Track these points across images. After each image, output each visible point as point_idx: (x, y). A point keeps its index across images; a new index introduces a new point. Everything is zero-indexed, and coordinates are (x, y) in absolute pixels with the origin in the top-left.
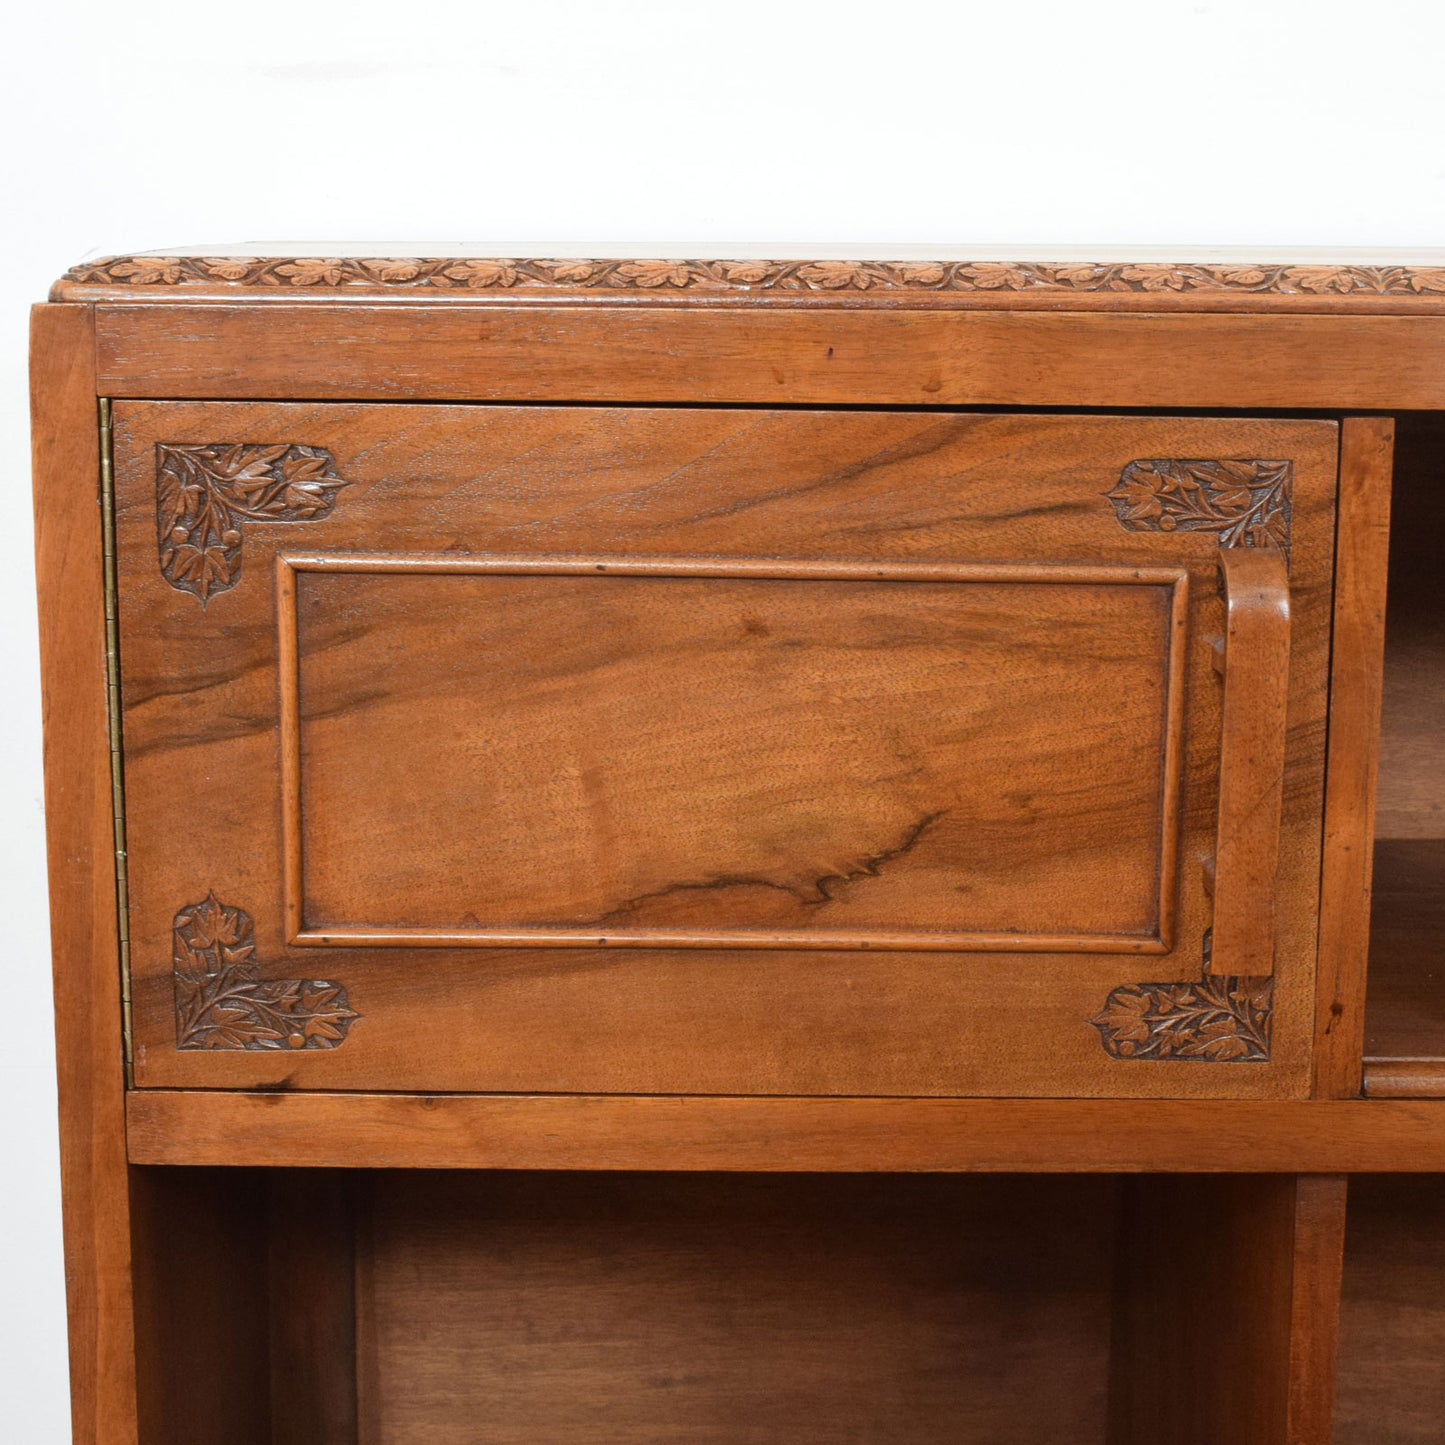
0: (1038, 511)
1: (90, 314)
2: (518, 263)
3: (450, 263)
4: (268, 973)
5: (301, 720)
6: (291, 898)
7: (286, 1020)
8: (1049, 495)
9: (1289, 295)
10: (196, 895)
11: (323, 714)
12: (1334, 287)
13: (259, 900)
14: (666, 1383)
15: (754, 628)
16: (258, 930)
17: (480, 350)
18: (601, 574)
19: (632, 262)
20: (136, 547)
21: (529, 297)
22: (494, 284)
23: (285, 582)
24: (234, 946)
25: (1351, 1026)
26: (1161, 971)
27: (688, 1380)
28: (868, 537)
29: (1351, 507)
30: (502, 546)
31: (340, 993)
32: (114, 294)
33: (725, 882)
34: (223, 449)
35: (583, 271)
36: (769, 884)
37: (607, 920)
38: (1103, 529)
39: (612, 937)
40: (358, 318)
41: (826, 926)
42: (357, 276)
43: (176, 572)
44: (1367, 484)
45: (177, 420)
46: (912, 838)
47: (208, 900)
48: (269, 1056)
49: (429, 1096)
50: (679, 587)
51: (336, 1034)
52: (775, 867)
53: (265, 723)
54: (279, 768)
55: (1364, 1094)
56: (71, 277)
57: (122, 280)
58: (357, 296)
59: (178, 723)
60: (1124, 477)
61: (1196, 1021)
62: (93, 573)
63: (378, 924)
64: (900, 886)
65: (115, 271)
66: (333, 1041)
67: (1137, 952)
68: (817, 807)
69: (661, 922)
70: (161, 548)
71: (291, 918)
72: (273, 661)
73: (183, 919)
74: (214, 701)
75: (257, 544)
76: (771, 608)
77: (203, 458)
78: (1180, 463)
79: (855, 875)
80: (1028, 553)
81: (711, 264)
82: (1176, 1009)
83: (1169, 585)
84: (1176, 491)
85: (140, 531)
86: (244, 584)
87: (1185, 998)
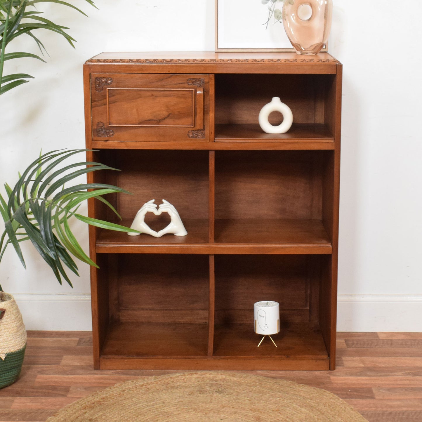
0: (180, 83)
1: (89, 65)
2: (129, 60)
3: (123, 60)
4: (105, 129)
5: (109, 104)
6: (108, 121)
7: (108, 134)
8: (180, 82)
9: (204, 63)
10: (99, 121)
11: (111, 104)
12: (208, 61)
13: (105, 122)
14: (155, 192)
15: (152, 95)
16: (105, 125)
17: (125, 68)
18: (137, 90)
19: (140, 59)
20: (93, 87)
21: (131, 63)
22: (127, 62)
23: (107, 91)
24: (102, 126)
25: (213, 135)
26: (194, 129)
27: (158, 192)
28: (163, 86)
29: (210, 83)
30: (128, 87)
31: (113, 131)
32: (91, 63)
33: (150, 120)
34: (102, 78)
35: (136, 60)
36: (155, 120)
37: (139, 124)
38: (186, 85)
39: (139, 126)
40: (114, 65)
41: (161, 124)
42: (114, 61)
43: (97, 89)
44: (212, 80)
45: (97, 75)
46: (168, 116)
47: (100, 122)
48: (106, 137)
49: (121, 142)
50: (145, 91)
51: (112, 135)
52: (155, 119)
53: (105, 104)
54: (107, 109)
55: (214, 142)
56: (87, 61)
57: (92, 62)
58: (114, 63)
59: (97, 104)
60: (188, 80)
61: (197, 134)
62: (89, 90)
63: (117, 124)
64: (167, 121)
65: (91, 61)
66: (112, 136)
67: (191, 127)
68: (159, 113)
69: (144, 124)
70: (95, 87)
71: (108, 123)
72: (106, 98)
73: (98, 124)
74: (100, 102)
75: (105, 87)
76: (154, 93)
77: (100, 79)
78: (193, 79)
79: (163, 119)
80: (179, 88)
81: (148, 60)
82: (195, 133)
83: (193, 91)
84: (193, 81)
85: (93, 86)
86: (103, 91)
87: (196, 132)
